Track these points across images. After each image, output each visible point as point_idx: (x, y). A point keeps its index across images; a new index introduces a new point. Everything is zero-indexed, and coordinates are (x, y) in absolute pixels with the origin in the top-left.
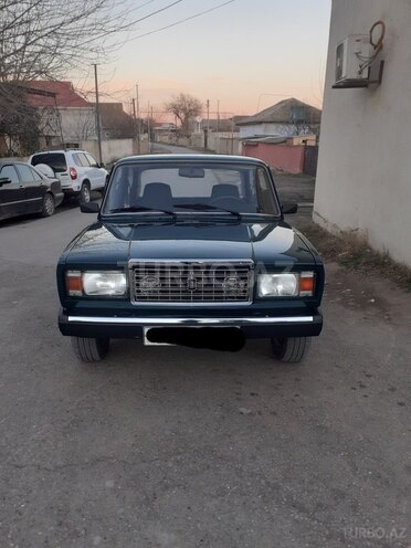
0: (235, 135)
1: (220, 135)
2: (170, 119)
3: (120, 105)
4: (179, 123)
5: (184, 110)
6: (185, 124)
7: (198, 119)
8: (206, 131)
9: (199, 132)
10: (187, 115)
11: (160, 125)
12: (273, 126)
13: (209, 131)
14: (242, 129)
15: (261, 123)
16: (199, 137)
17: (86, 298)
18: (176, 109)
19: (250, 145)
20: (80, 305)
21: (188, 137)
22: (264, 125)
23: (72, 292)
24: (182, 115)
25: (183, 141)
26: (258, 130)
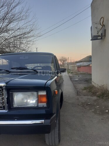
0: (75, 65)
1: (72, 65)
5: (63, 60)
6: (63, 63)
7: (66, 62)
9: (67, 65)
12: (85, 62)
13: (69, 65)
14: (77, 63)
15: (82, 62)
16: (66, 66)
18: (61, 60)
19: (79, 67)
22: (83, 62)
24: (62, 62)
26: (81, 64)
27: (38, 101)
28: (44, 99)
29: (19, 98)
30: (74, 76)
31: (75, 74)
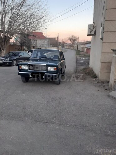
0: (85, 46)
1: (81, 46)
2: (69, 42)
3: (55, 38)
4: (71, 43)
5: (73, 39)
6: (73, 43)
7: (76, 42)
8: (78, 45)
9: (76, 45)
10: (73, 41)
11: (66, 43)
13: (79, 45)
14: (87, 44)
16: (76, 47)
17: (22, 70)
18: (70, 39)
19: (88, 49)
20: (22, 71)
21: (73, 47)
23: (20, 69)
24: (72, 41)
25: (72, 48)
27: (54, 69)
28: (56, 69)
29: (49, 68)
30: (80, 59)
31: (83, 57)
